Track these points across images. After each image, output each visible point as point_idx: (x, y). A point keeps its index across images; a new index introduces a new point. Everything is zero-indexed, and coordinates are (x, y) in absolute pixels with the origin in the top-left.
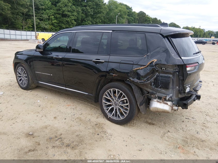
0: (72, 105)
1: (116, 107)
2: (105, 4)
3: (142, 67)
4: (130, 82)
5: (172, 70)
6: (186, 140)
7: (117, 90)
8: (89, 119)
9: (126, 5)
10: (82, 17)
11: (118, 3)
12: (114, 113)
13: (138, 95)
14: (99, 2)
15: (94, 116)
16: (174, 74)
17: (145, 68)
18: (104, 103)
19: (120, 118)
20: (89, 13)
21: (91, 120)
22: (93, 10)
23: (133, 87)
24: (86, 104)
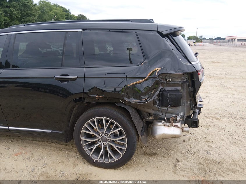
0: (23, 151)
1: (105, 144)
2: (36, 4)
3: (140, 81)
4: (124, 104)
5: (180, 81)
6: (202, 166)
7: (103, 118)
8: (62, 173)
9: (62, 7)
10: (5, 20)
11: (52, 5)
12: (102, 154)
13: (137, 120)
14: (28, 3)
15: (68, 163)
16: (183, 86)
17: (144, 81)
18: (84, 142)
19: (112, 159)
20: (15, 15)
21: (67, 173)
22: (20, 13)
23: (130, 112)
24: (46, 146)
